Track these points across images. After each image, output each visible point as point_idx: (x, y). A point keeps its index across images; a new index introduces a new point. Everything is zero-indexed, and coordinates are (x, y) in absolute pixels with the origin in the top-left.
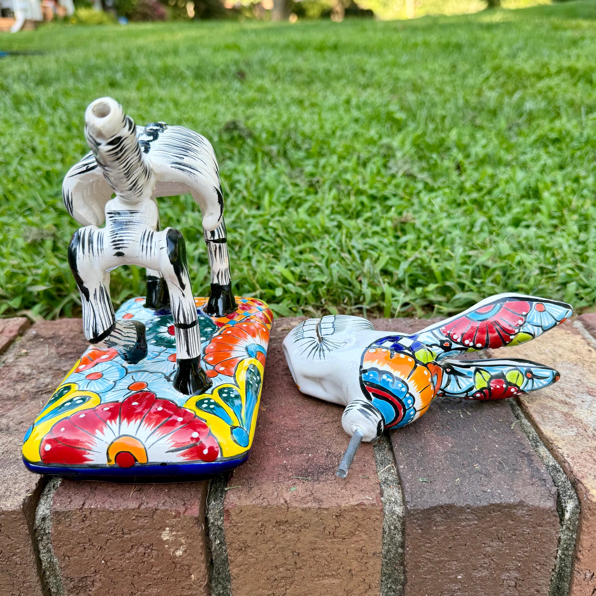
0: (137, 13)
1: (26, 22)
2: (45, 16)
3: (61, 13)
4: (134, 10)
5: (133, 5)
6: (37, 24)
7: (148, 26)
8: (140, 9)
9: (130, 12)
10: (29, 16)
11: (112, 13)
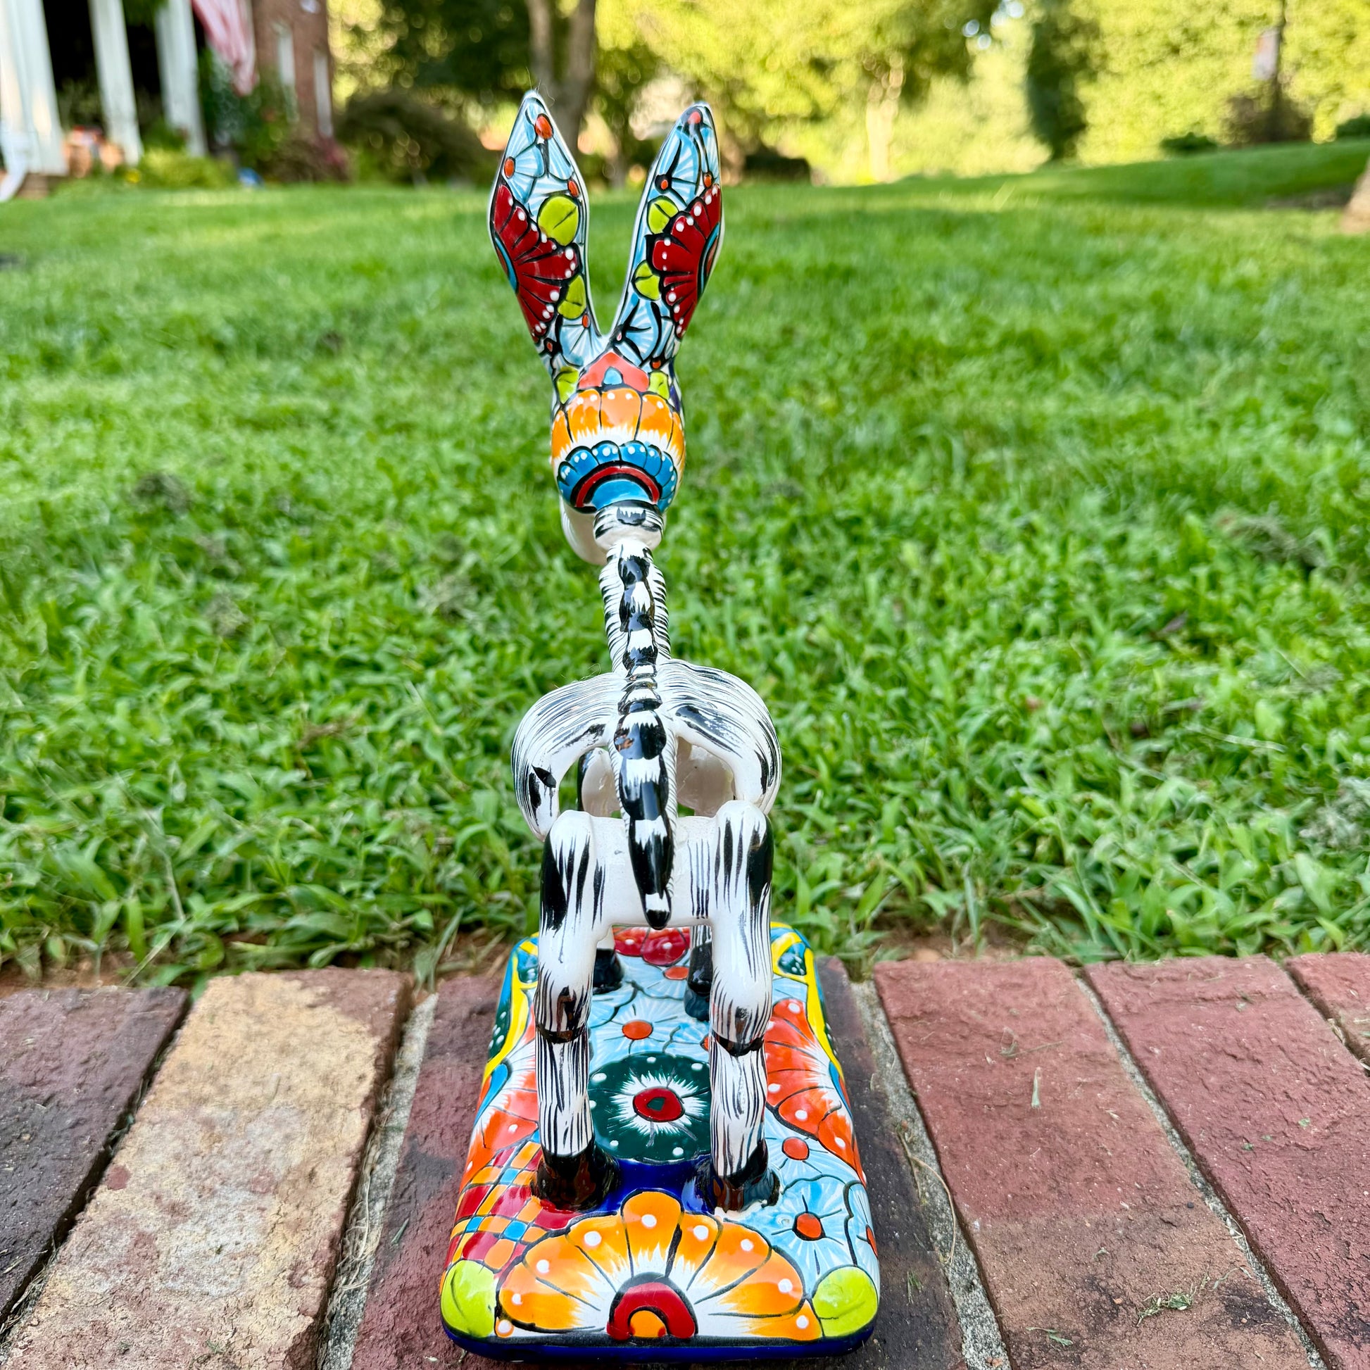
0: (281, 160)
1: (28, 178)
2: (74, 165)
3: (109, 158)
4: (275, 153)
5: (272, 144)
6: (52, 182)
7: (305, 194)
8: (288, 153)
9: (268, 157)
10: (37, 165)
11: (227, 162)
